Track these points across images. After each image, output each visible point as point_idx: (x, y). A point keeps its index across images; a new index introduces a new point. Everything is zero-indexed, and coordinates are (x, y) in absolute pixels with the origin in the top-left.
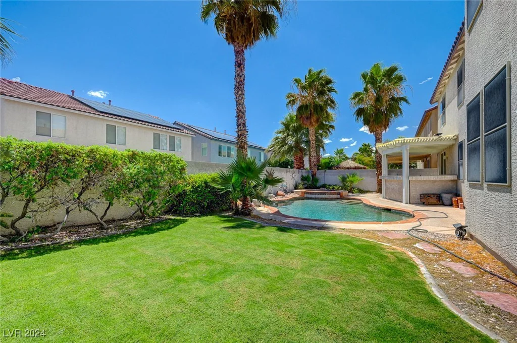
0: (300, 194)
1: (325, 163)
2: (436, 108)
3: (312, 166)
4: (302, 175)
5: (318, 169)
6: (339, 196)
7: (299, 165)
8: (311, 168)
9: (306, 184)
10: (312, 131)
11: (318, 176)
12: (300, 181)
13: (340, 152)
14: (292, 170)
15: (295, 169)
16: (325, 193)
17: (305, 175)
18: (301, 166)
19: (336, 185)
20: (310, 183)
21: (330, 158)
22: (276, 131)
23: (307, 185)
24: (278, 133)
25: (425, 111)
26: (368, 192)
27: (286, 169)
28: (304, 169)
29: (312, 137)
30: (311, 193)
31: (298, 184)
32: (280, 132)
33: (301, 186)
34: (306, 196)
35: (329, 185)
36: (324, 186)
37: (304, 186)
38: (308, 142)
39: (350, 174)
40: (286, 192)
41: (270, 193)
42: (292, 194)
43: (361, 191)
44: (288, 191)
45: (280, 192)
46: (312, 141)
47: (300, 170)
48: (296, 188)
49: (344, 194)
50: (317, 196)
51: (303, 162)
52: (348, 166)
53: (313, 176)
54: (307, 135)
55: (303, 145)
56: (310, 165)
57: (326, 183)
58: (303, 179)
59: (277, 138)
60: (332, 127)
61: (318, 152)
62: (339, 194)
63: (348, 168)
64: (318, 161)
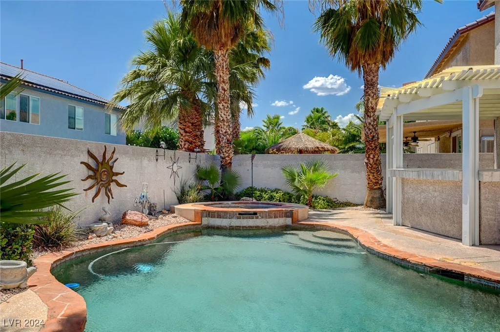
0: (192, 216)
1: (250, 141)
2: (491, 19)
3: (222, 144)
4: (198, 167)
5: (236, 153)
6: (289, 221)
7: (191, 143)
8: (219, 151)
9: (208, 188)
10: (222, 58)
11: (235, 168)
12: (192, 181)
13: (273, 123)
14: (170, 153)
15: (180, 153)
16: (255, 214)
17: (205, 164)
18: (195, 145)
19: (277, 191)
20: (217, 185)
21: (258, 132)
22: (136, 56)
23: (209, 191)
24: (140, 63)
25: (458, 31)
26: (347, 204)
27: (156, 149)
28: (203, 151)
29: (223, 75)
30: (219, 215)
31: (187, 188)
32: (145, 61)
33: (193, 195)
34: (206, 221)
35: (262, 191)
36: (250, 193)
37: (202, 194)
38: (212, 86)
39: (309, 165)
40: (153, 212)
41: (101, 220)
42: (169, 217)
43: (333, 204)
44: (158, 209)
45: (132, 216)
46: (222, 85)
47: (193, 155)
48: (181, 200)
49: (300, 216)
50: (235, 222)
51: (202, 135)
52: (301, 146)
53: (223, 167)
54: (210, 67)
55: (201, 96)
56: (218, 143)
57: (255, 185)
58: (202, 175)
59: (137, 75)
60: (265, 61)
61: (235, 113)
62: (290, 214)
63: (301, 152)
64: (236, 133)
